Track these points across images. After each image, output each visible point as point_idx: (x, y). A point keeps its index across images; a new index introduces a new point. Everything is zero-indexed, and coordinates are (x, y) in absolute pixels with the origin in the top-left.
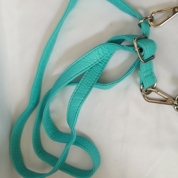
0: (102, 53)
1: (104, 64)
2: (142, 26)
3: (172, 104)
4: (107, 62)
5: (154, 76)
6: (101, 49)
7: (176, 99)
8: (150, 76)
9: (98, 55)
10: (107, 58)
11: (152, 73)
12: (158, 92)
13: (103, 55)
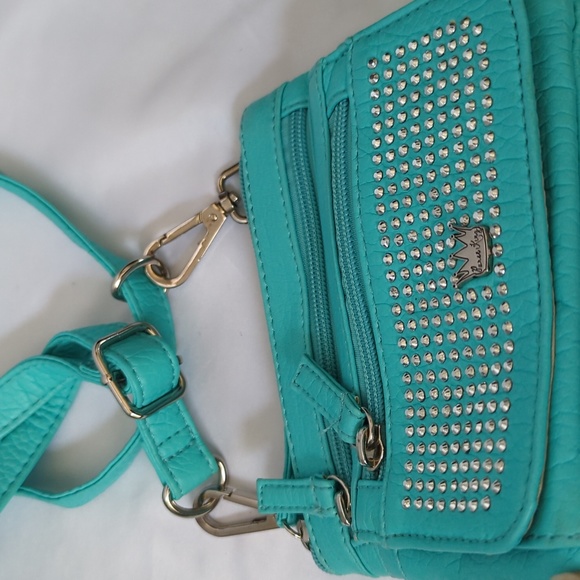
0: (35, 387)
1: (52, 420)
2: (126, 297)
4: (62, 414)
6: (28, 374)
8: (186, 452)
9: (22, 394)
10: (60, 402)
11: (193, 440)
12: (233, 496)
13: (40, 392)
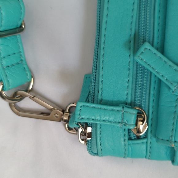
3: (60, 120)
5: (25, 66)
7: (67, 111)
8: (17, 66)
11: (22, 60)
12: (35, 98)
